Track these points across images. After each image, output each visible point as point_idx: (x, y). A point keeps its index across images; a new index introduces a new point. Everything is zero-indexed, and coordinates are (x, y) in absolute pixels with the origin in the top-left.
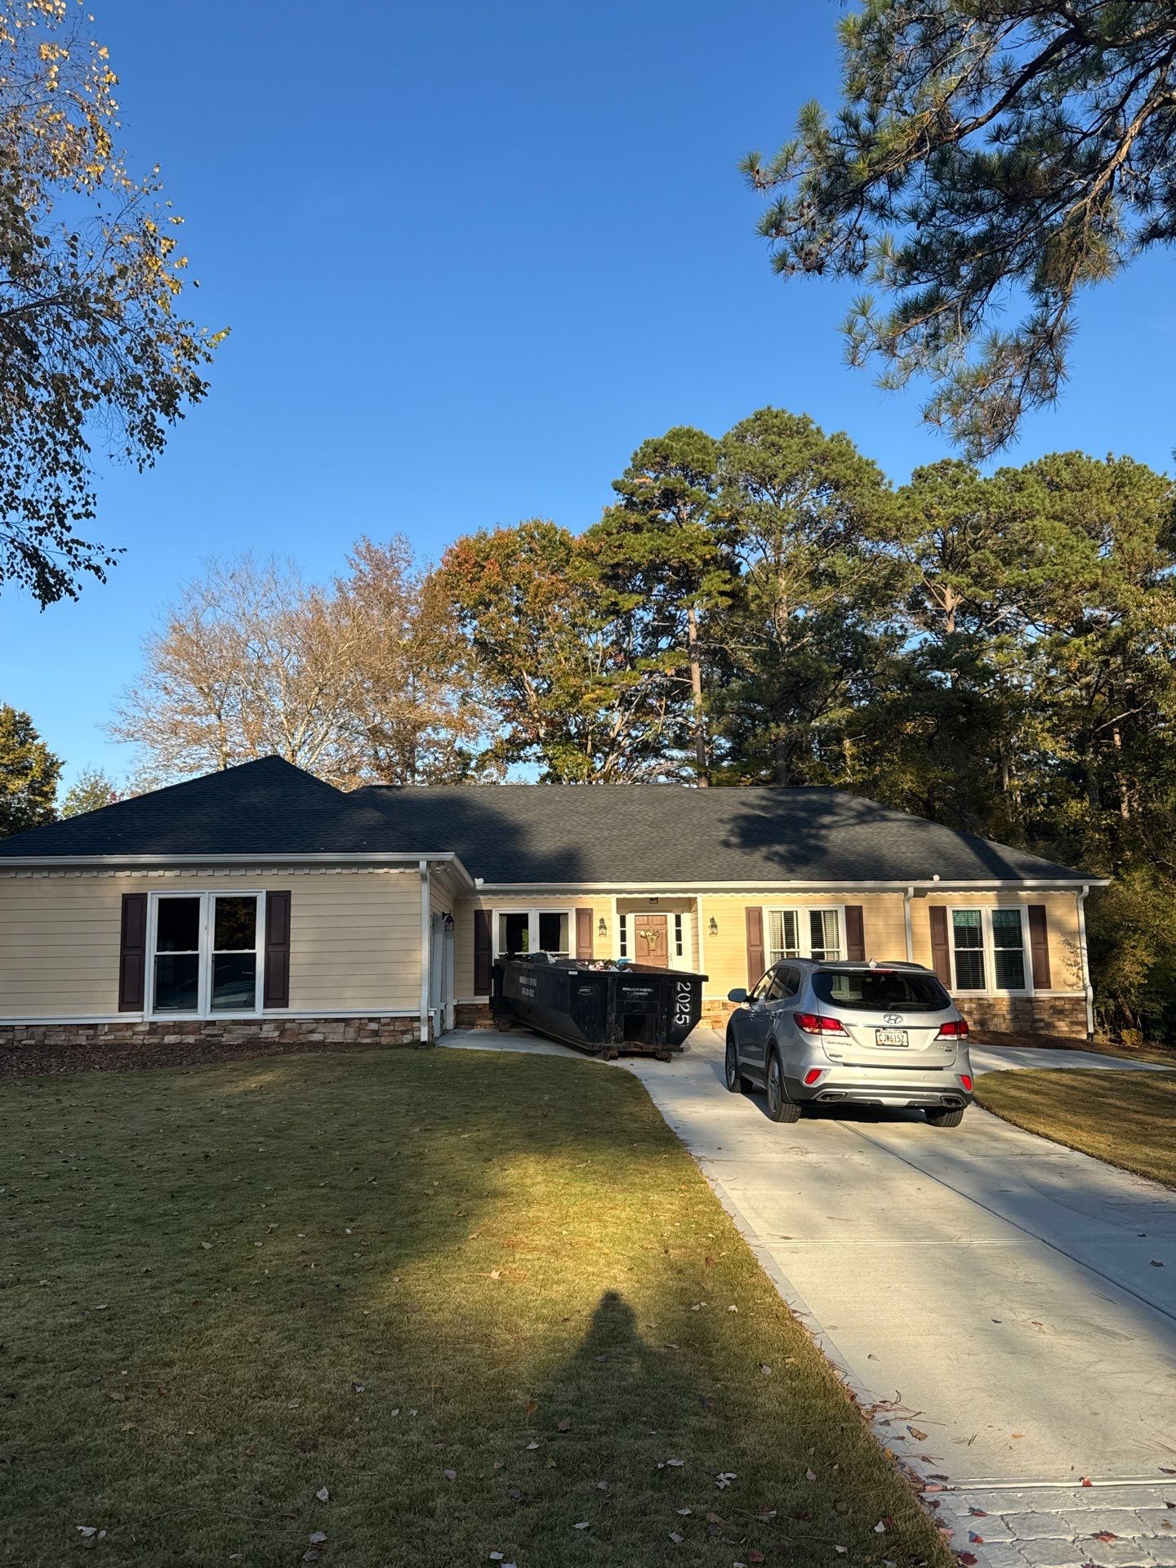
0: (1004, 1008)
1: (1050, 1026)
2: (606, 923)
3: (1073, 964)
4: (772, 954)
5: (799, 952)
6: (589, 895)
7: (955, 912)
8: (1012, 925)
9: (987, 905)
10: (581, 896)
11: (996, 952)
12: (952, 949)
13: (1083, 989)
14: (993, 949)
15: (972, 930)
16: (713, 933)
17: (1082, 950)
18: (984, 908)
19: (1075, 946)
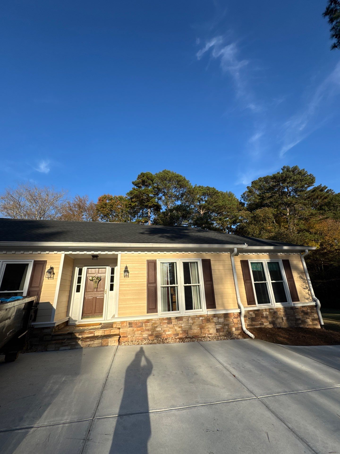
0: (281, 313)
1: (304, 322)
2: (55, 271)
3: (306, 288)
4: (162, 288)
5: (177, 286)
6: (45, 251)
7: (251, 263)
8: (275, 269)
9: (265, 260)
10: (40, 253)
11: (272, 283)
12: (253, 282)
13: (313, 301)
14: (271, 282)
15: (259, 272)
16: (126, 276)
17: (309, 281)
18: (264, 261)
19: (304, 279)
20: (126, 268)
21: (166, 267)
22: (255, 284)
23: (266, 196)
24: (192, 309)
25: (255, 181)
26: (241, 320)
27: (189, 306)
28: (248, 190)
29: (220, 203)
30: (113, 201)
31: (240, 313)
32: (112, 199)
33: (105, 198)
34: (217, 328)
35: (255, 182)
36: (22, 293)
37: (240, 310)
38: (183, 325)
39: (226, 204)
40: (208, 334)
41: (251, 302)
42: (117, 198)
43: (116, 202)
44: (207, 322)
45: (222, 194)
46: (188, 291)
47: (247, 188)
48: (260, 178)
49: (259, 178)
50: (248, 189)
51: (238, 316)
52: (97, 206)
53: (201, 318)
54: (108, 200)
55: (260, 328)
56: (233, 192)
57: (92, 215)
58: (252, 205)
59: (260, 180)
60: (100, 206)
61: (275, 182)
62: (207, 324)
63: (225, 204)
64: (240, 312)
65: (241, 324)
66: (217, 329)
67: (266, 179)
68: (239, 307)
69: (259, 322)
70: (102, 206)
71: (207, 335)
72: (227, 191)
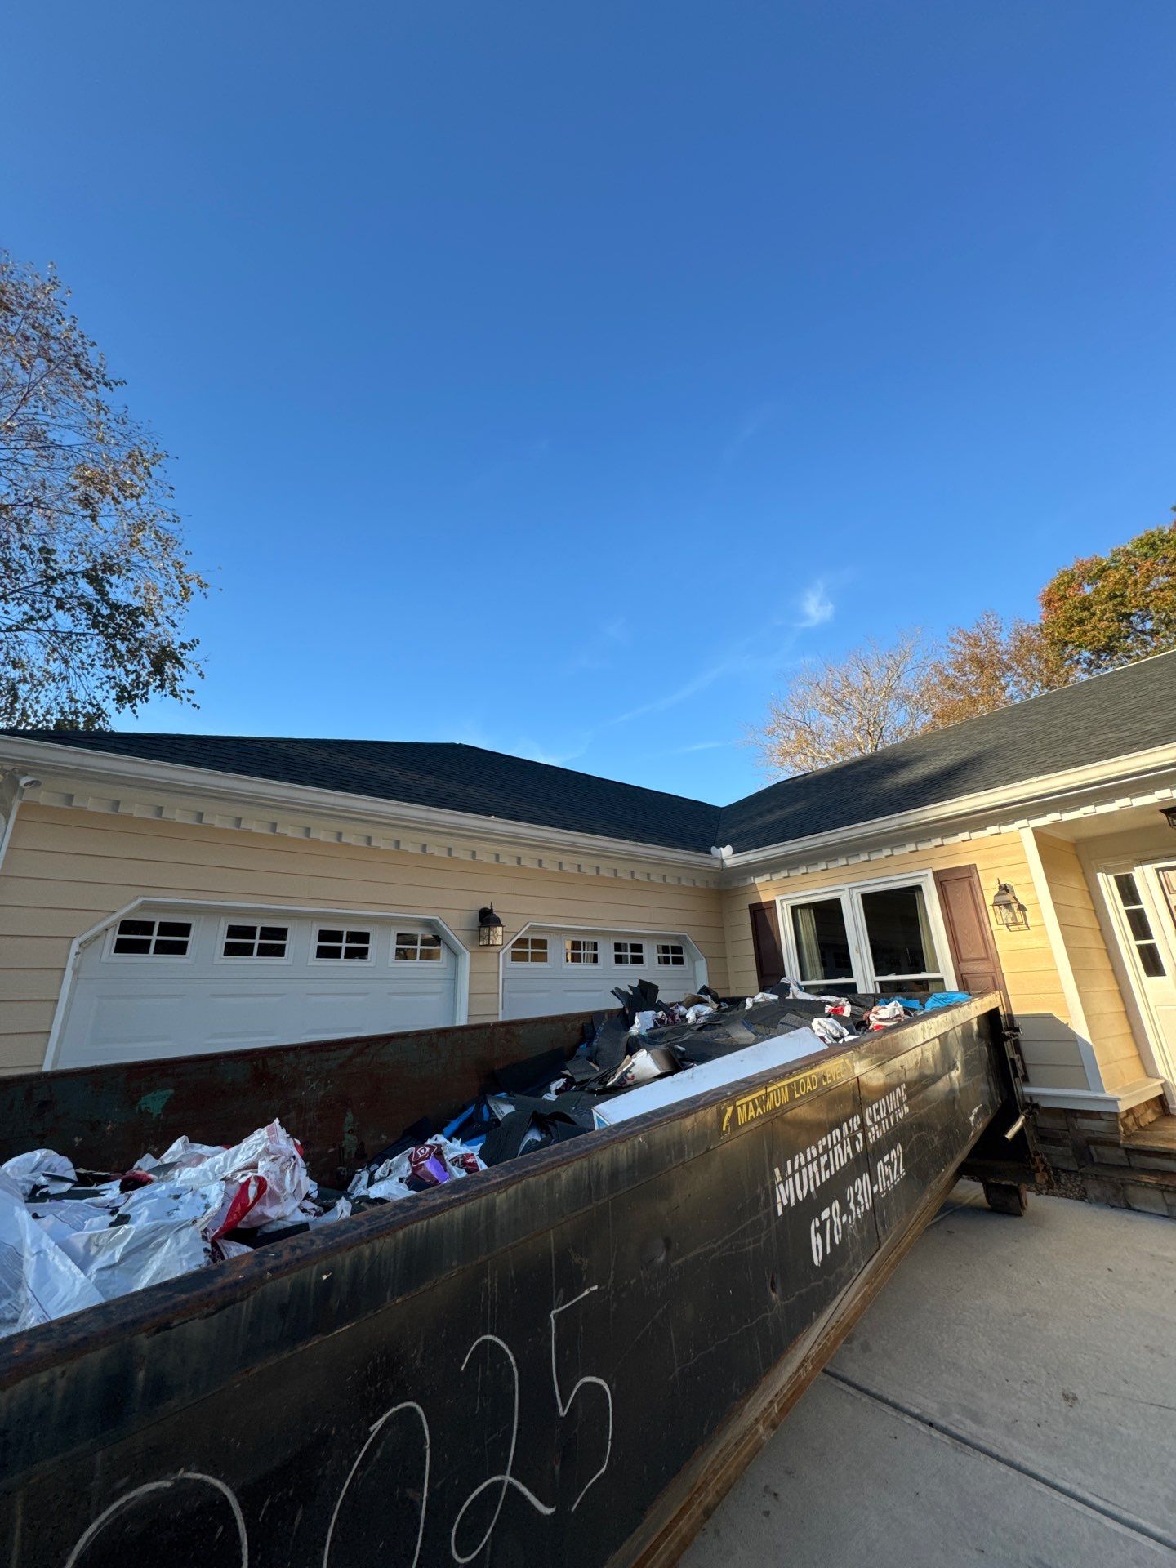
2: (1021, 897)
6: (956, 834)
10: (940, 843)
30: (1115, 576)
32: (1103, 570)
33: (1070, 580)
36: (941, 980)
42: (1128, 553)
43: (1130, 571)
52: (1050, 630)
54: (1085, 585)
57: (1040, 671)
60: (1063, 625)
70: (1071, 618)
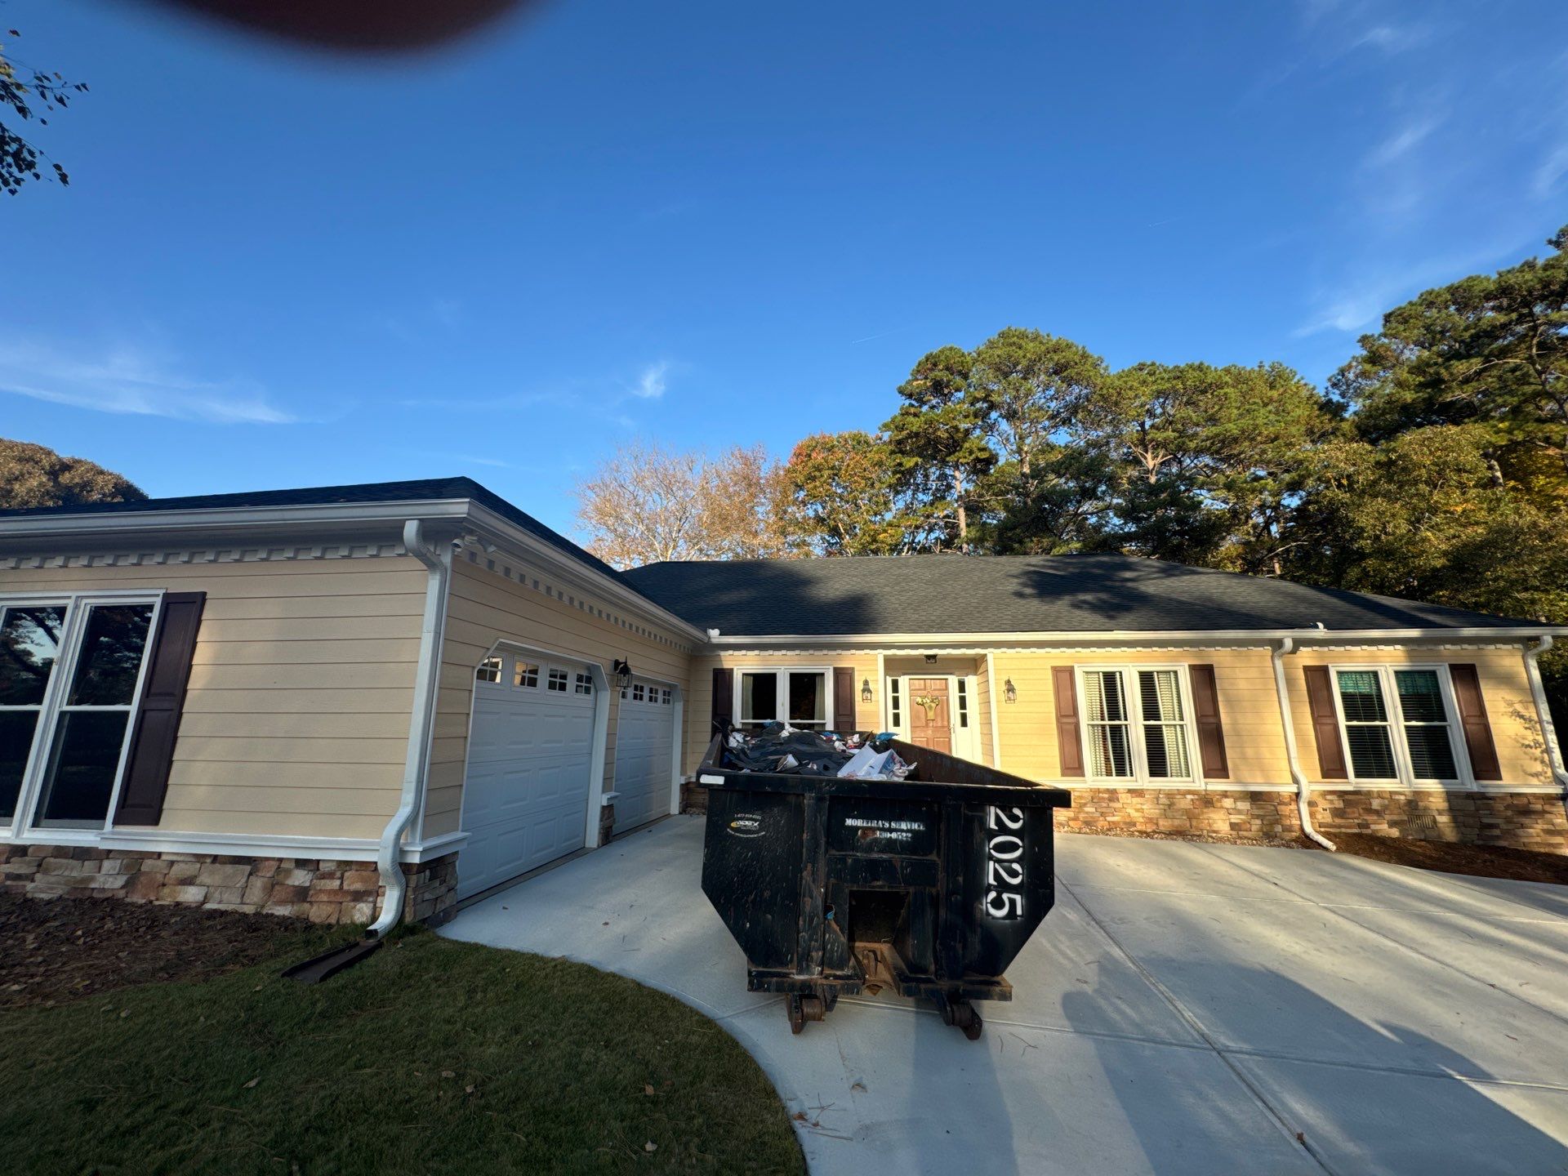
0: (1432, 805)
1: (1512, 835)
2: (871, 686)
3: (1532, 744)
4: (1090, 728)
5: (1126, 725)
6: (850, 650)
7: (1340, 674)
8: (1424, 691)
9: (1387, 664)
10: (841, 654)
11: (1407, 727)
12: (1342, 722)
13: (1555, 781)
14: (1403, 723)
15: (1366, 698)
16: (1010, 699)
17: (1546, 725)
18: (1383, 668)
19: (1531, 721)
20: (1008, 682)
21: (1098, 684)
22: (1348, 727)
23: (1451, 374)
24: (1164, 774)
25: (1400, 309)
26: (1299, 810)
27: (1158, 766)
28: (1365, 353)
29: (1231, 426)
31: (1298, 795)
32: (832, 447)
33: (815, 446)
34: (1233, 821)
35: (1400, 315)
36: (824, 724)
37: (1299, 788)
38: (1144, 807)
39: (1257, 425)
40: (1208, 831)
41: (1332, 768)
44: (1206, 807)
45: (1240, 378)
46: (1154, 737)
47: (1360, 344)
48: (1430, 293)
49: (1424, 290)
50: (1363, 346)
51: (1291, 800)
52: (793, 474)
53: (1189, 797)
54: (822, 453)
55: (1360, 836)
56: (1288, 364)
58: (1383, 414)
59: (1429, 300)
60: (803, 475)
61: (1510, 309)
62: (1205, 810)
63: (1251, 427)
64: (1296, 791)
65: (1301, 819)
66: (1231, 824)
67: (1462, 296)
68: (1296, 781)
69: (1356, 821)
70: (811, 473)
71: (1205, 832)
72: (1261, 362)
